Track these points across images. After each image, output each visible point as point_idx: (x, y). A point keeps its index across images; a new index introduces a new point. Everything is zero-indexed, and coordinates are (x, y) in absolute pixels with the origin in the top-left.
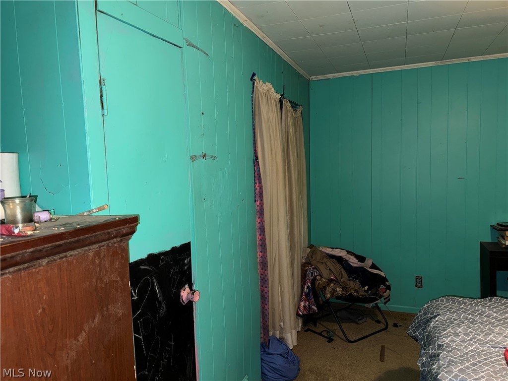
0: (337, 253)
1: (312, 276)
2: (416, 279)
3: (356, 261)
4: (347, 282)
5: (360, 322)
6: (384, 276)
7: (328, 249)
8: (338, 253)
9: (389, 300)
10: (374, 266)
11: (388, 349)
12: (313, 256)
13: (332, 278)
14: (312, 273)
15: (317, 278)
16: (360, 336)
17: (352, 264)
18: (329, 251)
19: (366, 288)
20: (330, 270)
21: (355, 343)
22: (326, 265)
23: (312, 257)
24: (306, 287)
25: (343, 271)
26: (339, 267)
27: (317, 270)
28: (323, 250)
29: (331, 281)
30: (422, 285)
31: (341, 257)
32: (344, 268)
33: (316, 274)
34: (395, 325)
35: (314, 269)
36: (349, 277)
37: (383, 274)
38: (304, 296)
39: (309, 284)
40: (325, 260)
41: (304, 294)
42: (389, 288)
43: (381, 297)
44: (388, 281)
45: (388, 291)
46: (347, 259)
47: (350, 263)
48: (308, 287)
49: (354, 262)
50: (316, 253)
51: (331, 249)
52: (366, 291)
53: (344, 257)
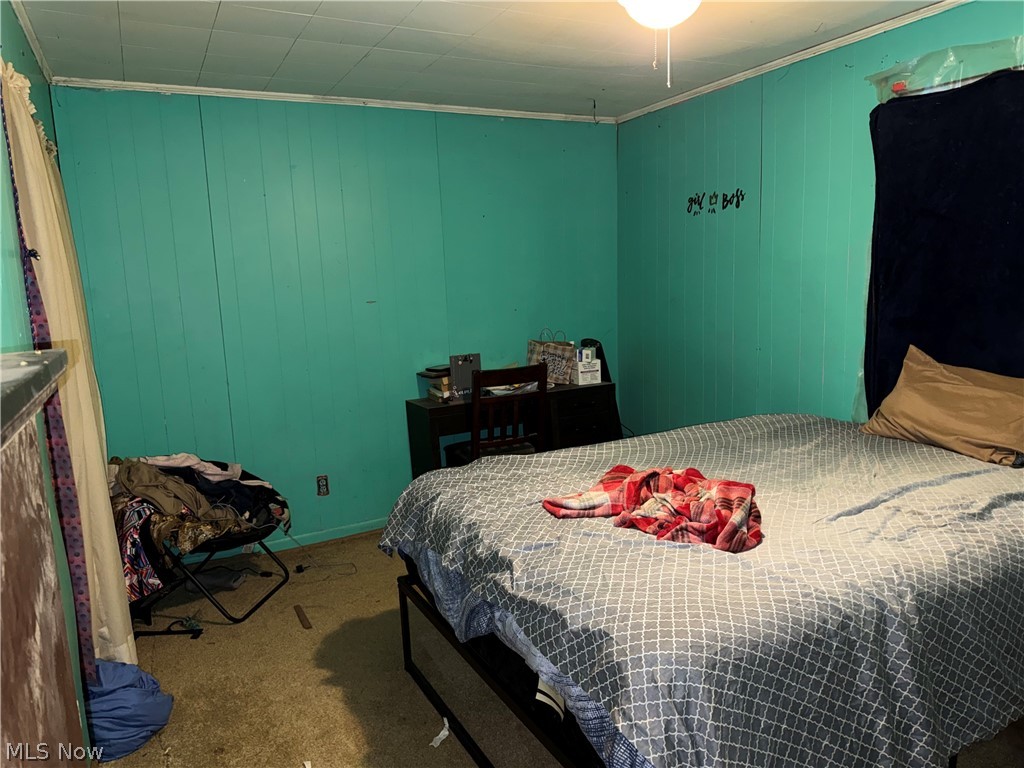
0: (180, 460)
1: (140, 517)
2: (318, 481)
3: (218, 470)
4: (212, 512)
5: (235, 585)
6: (271, 487)
7: (158, 458)
8: (183, 462)
9: (290, 526)
10: (245, 475)
11: (307, 607)
12: (133, 478)
13: (183, 511)
14: (139, 512)
15: (153, 518)
16: (249, 608)
17: (210, 478)
18: (161, 461)
19: (247, 515)
20: (176, 497)
21: (247, 621)
22: (166, 488)
23: (129, 480)
24: (129, 545)
25: (198, 495)
26: (189, 488)
27: (148, 502)
28: (150, 462)
29: (182, 517)
30: (327, 490)
31: (189, 467)
32: (199, 489)
33: (148, 513)
34: (300, 569)
35: (142, 502)
36: (211, 503)
37: (267, 485)
38: (128, 565)
39: (136, 536)
40: (162, 479)
41: (126, 560)
42: (284, 505)
43: (279, 521)
44: (279, 495)
45: (286, 510)
46: (202, 469)
47: (207, 477)
48: (134, 544)
49: (213, 474)
50: (138, 470)
51: (165, 458)
52: (249, 520)
53: (196, 467)
